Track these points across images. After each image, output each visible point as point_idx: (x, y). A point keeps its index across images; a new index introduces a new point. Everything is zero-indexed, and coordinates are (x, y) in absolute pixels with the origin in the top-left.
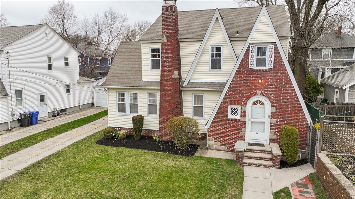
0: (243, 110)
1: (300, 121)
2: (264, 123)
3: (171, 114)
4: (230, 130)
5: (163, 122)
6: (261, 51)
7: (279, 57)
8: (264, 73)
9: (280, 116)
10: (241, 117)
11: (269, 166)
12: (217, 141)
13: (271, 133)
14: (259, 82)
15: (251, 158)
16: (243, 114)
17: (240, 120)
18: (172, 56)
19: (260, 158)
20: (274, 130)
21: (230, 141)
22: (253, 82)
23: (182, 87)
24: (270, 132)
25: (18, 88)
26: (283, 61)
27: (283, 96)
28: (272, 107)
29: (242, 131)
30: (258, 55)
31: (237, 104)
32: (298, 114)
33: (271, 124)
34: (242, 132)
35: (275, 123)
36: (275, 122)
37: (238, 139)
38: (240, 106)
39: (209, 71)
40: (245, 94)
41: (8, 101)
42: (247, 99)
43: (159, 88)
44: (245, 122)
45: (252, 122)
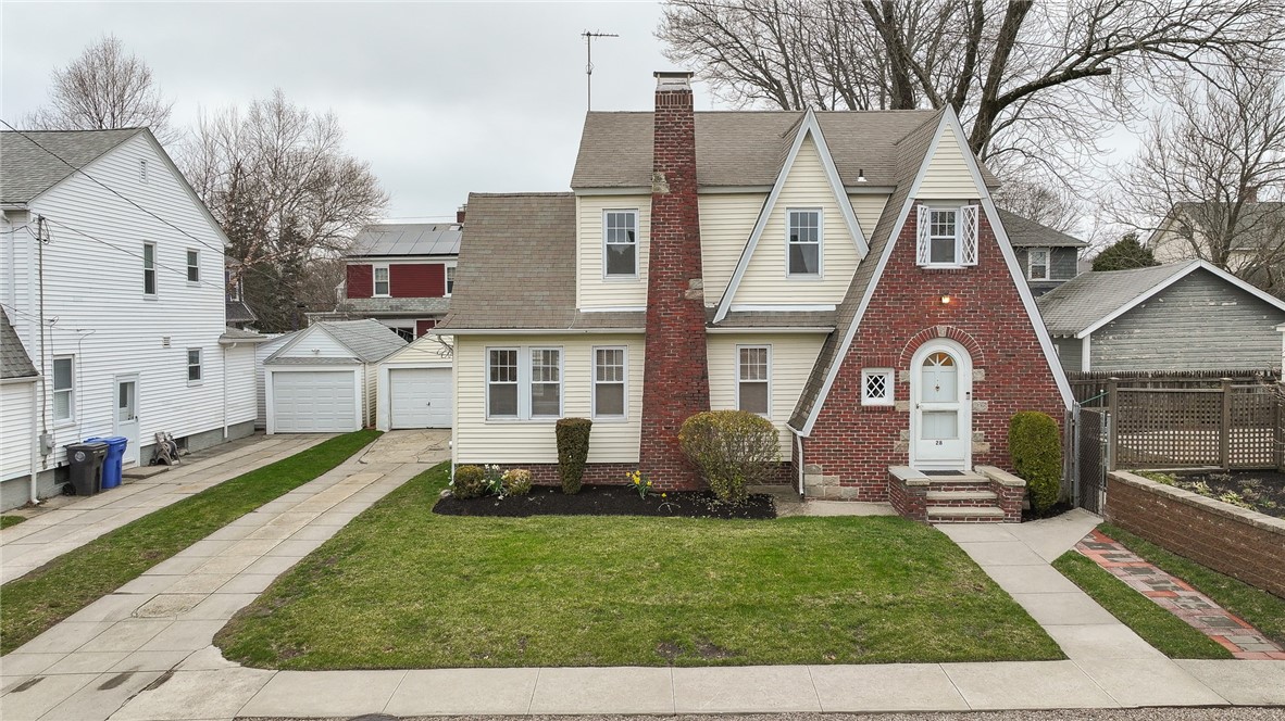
0: (901, 381)
1: (1045, 402)
2: (956, 412)
3: (679, 407)
4: (867, 439)
5: (654, 433)
6: (943, 222)
7: (990, 237)
8: (951, 280)
9: (996, 391)
10: (896, 399)
11: (996, 519)
12: (830, 474)
13: (975, 439)
14: (941, 303)
15: (944, 503)
16: (902, 391)
17: (894, 407)
18: (685, 235)
19: (968, 503)
20: (984, 429)
21: (867, 470)
22: (927, 303)
23: (711, 325)
24: (974, 435)
25: (62, 350)
26: (999, 248)
27: (1001, 339)
28: (974, 368)
29: (901, 438)
30: (934, 231)
31: (885, 364)
32: (1041, 383)
33: (974, 413)
34: (899, 443)
35: (986, 411)
36: (985, 408)
37: (889, 462)
38: (893, 370)
39: (784, 279)
40: (906, 335)
41: (34, 397)
42: (913, 349)
43: (643, 330)
44: (906, 414)
45: (924, 413)
